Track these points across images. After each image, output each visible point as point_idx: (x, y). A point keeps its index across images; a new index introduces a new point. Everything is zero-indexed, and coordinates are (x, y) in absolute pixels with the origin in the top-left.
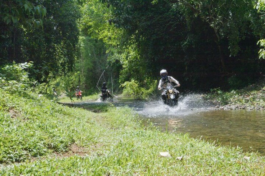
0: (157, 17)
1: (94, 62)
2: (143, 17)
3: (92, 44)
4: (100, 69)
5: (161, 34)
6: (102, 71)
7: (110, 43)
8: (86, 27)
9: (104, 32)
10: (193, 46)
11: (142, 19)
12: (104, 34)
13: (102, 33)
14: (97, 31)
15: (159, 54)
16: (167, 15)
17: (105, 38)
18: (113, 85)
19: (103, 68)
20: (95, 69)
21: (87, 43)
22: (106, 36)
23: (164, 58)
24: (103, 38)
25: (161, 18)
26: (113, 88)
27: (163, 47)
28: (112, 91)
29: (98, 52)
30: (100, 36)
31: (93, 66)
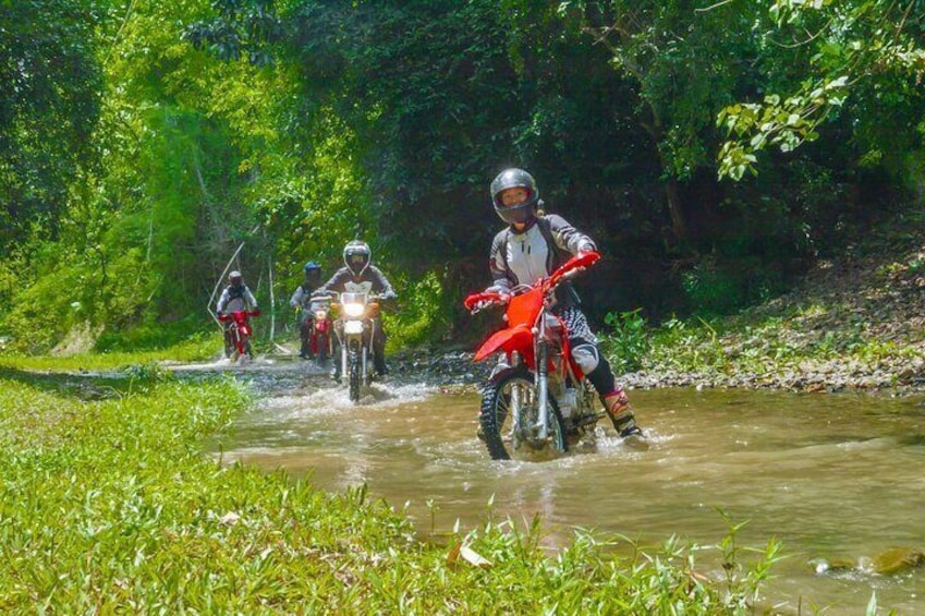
0: (419, 26)
1: (201, 213)
2: (364, 26)
3: (186, 137)
4: (222, 241)
5: (434, 95)
6: (232, 245)
7: (257, 131)
8: (157, 64)
9: (230, 86)
10: (557, 145)
11: (358, 35)
12: (233, 95)
13: (224, 90)
14: (202, 83)
15: (425, 175)
16: (457, 18)
17: (234, 110)
18: (277, 304)
19: (235, 233)
20: (201, 238)
21: (171, 133)
22: (241, 103)
23: (445, 191)
24: (227, 112)
25: (434, 30)
26: (273, 318)
27: (443, 147)
28: (273, 329)
29: (215, 169)
30: (215, 103)
31: (194, 227)
